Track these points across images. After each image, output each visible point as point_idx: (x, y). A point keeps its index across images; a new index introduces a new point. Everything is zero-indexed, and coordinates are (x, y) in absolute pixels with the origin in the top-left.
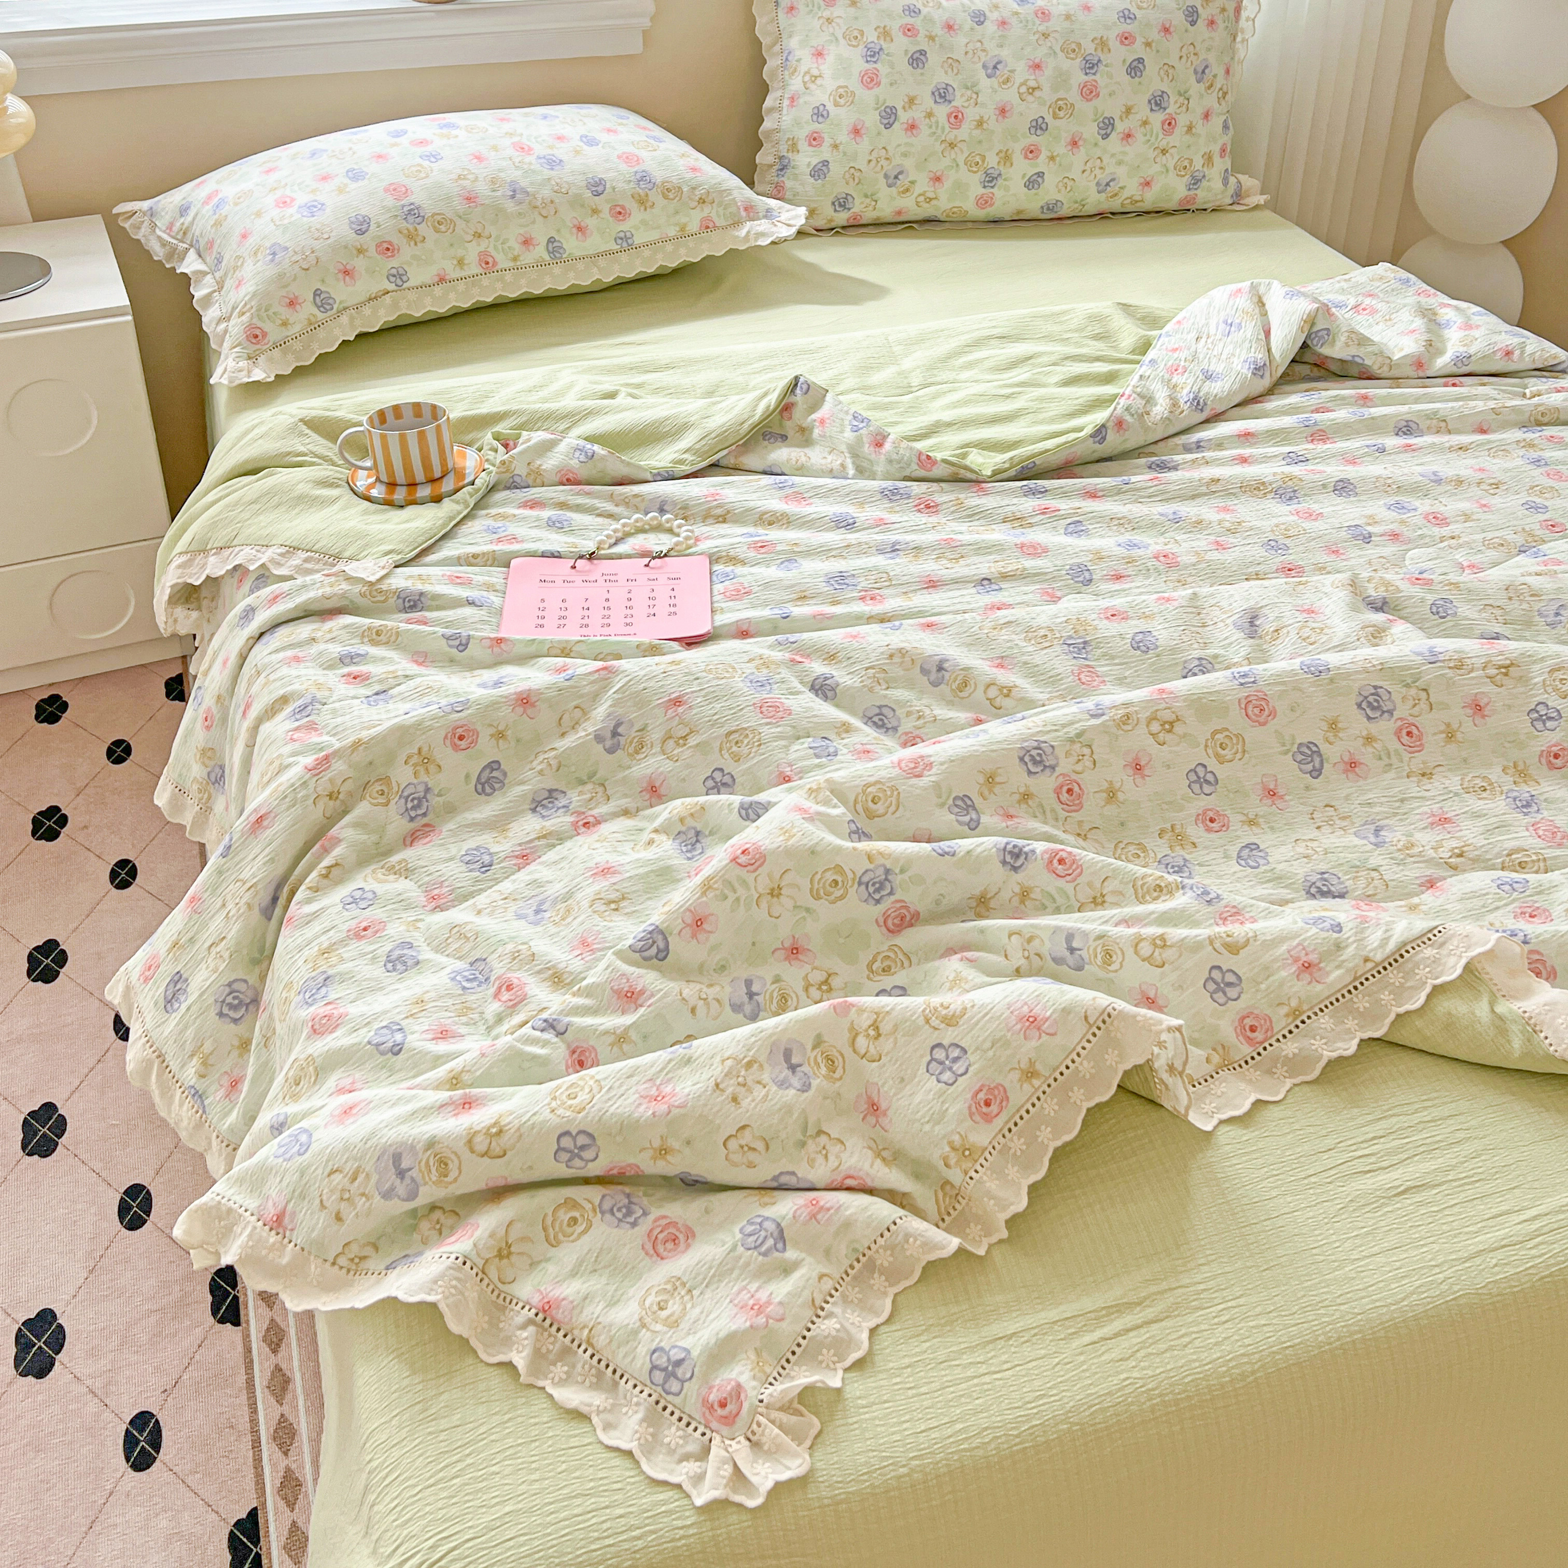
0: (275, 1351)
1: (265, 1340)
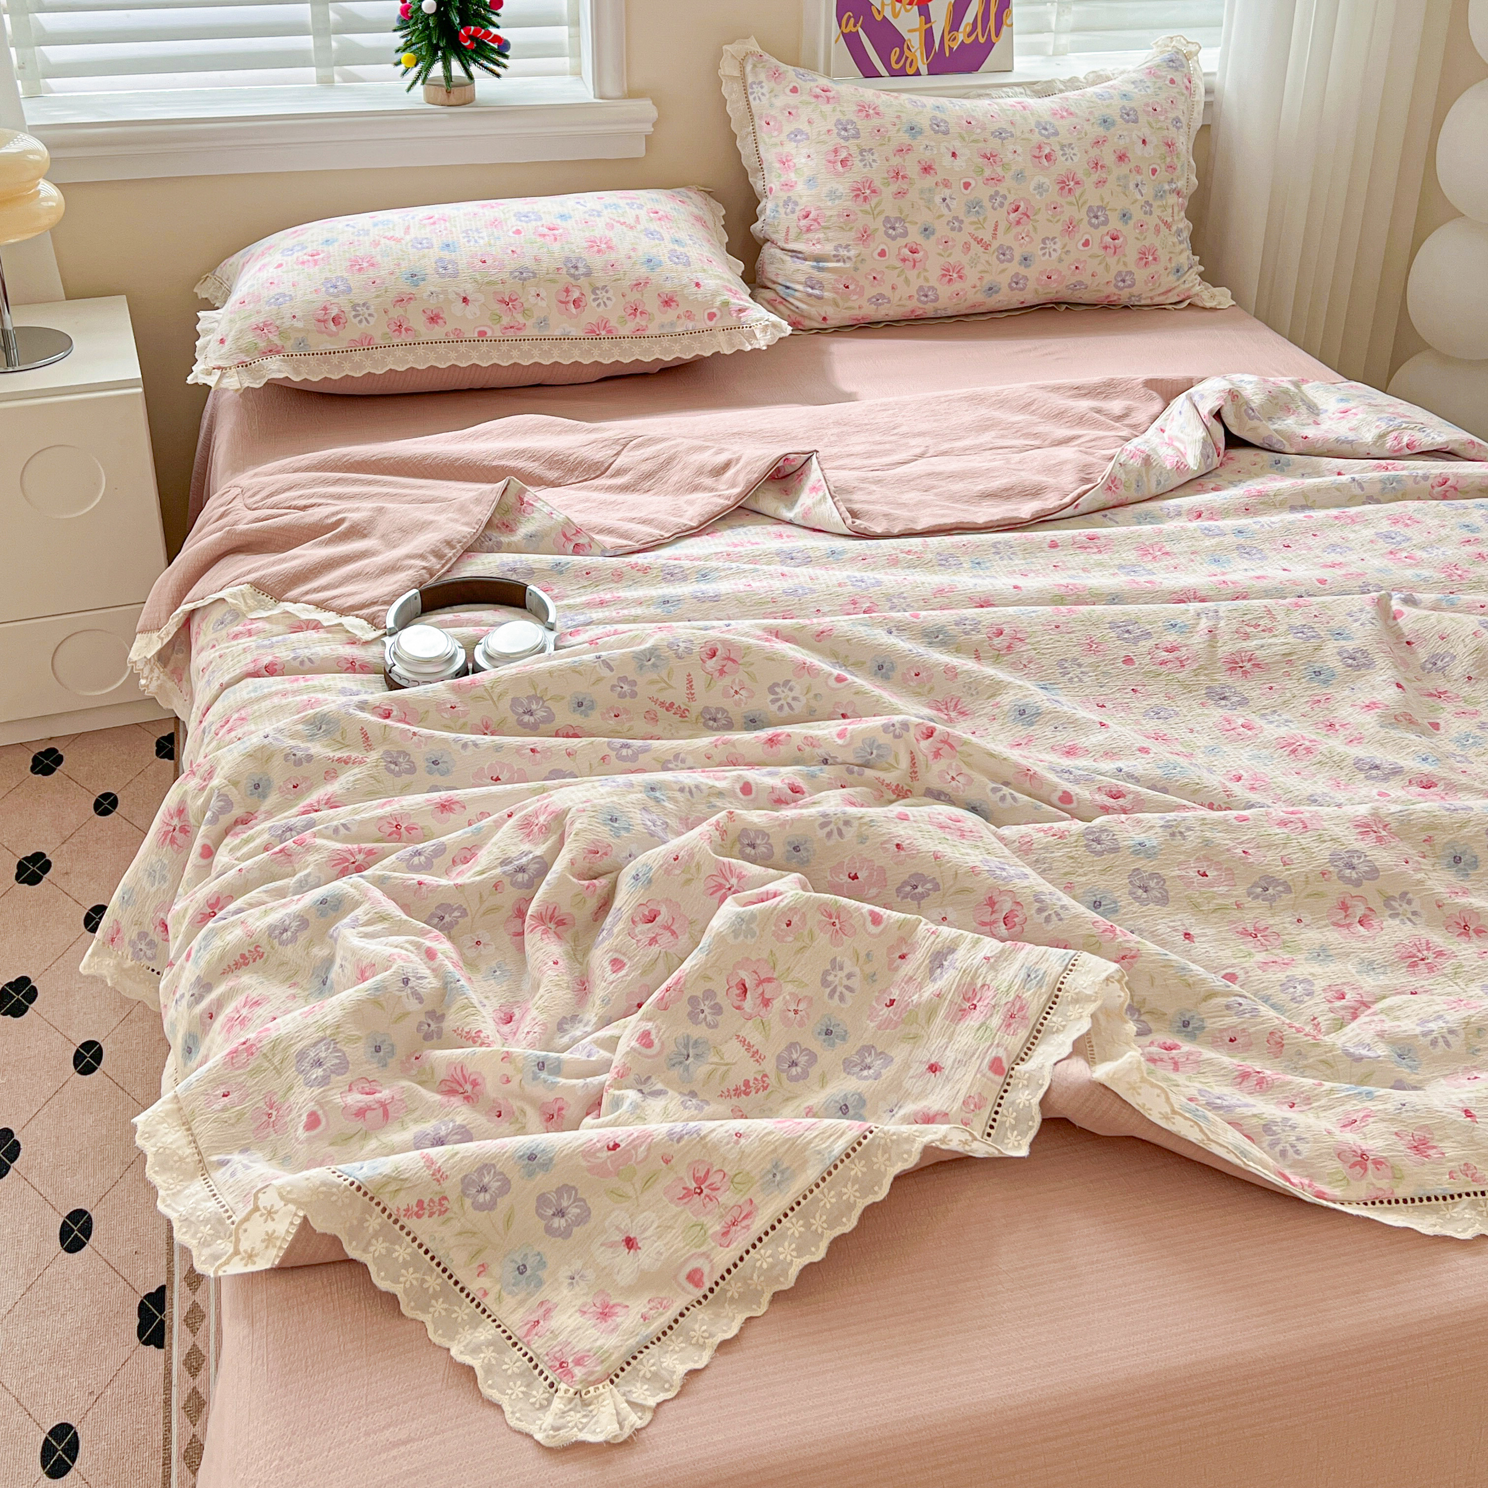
0: (194, 1376)
1: (185, 1364)
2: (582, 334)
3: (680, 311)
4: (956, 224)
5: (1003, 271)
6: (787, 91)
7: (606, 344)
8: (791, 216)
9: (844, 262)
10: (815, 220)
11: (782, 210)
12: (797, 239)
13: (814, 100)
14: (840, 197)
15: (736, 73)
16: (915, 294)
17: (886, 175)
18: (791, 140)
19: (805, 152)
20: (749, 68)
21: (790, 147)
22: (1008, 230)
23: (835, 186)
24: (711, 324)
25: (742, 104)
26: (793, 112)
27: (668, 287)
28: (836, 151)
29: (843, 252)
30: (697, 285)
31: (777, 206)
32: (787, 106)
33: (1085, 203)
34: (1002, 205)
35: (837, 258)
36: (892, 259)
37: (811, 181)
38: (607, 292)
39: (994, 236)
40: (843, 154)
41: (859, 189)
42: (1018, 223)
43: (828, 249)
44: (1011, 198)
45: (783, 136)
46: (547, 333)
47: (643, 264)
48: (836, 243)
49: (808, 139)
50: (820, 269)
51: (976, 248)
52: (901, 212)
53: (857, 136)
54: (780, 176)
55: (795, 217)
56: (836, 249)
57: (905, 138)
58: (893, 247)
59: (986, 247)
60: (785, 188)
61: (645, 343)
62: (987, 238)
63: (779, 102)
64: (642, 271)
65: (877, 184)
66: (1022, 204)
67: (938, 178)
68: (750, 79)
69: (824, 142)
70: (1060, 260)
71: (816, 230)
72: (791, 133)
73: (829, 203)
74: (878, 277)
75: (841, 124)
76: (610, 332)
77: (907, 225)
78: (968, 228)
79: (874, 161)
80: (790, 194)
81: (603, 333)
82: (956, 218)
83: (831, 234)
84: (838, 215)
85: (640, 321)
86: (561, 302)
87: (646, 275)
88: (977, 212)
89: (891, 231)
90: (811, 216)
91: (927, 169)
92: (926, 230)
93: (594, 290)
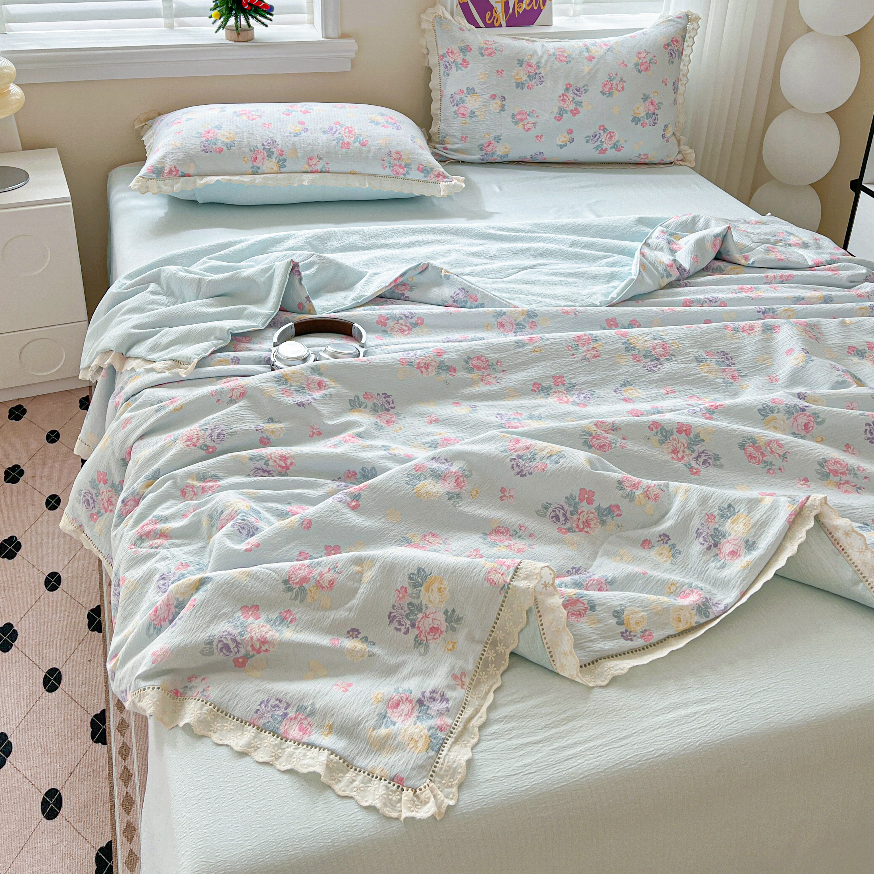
0: (124, 760)
1: (119, 753)
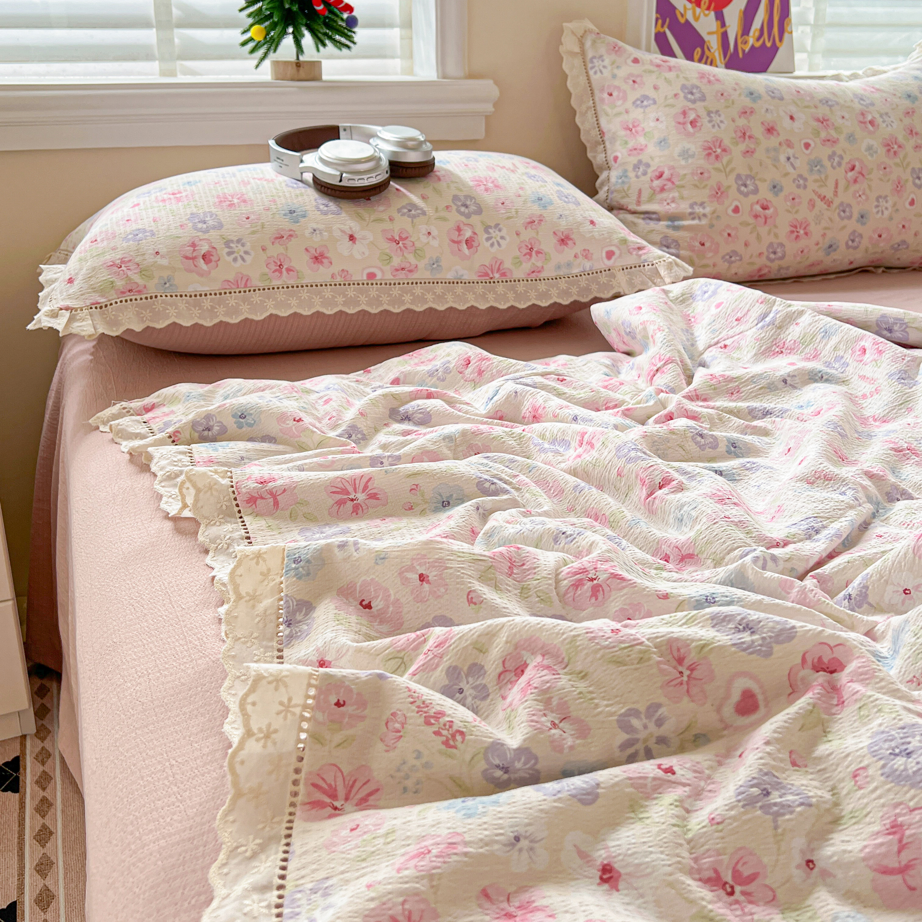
2: (475, 278)
3: (578, 249)
4: (801, 182)
5: (844, 227)
6: (629, 61)
7: (500, 288)
8: (643, 178)
9: (700, 219)
10: (669, 180)
11: (632, 174)
12: (650, 200)
13: (656, 69)
14: (693, 156)
15: (577, 49)
16: (765, 251)
17: (734, 135)
18: (637, 106)
19: (653, 115)
20: (588, 44)
21: (637, 114)
22: (846, 188)
23: (687, 146)
24: (610, 263)
25: (583, 80)
26: (638, 80)
27: (563, 225)
28: (684, 113)
29: (698, 210)
30: (592, 222)
31: (626, 171)
32: (631, 75)
33: (908, 164)
34: (839, 164)
35: (693, 216)
36: (745, 216)
37: (662, 142)
38: (500, 230)
39: (836, 193)
40: (692, 116)
41: (710, 148)
42: (855, 181)
43: (684, 207)
44: (846, 159)
45: (629, 104)
46: (439, 276)
47: (534, 202)
48: (691, 201)
49: (655, 103)
50: (677, 228)
51: (820, 204)
52: (751, 169)
53: (703, 98)
54: (626, 143)
55: (647, 178)
56: (692, 206)
57: (747, 102)
58: (745, 203)
59: (829, 203)
60: (635, 152)
61: (542, 287)
62: (829, 195)
63: (622, 73)
64: (535, 209)
65: (727, 142)
66: (857, 164)
67: (781, 138)
68: (590, 54)
69: (673, 106)
70: (891, 218)
71: (670, 190)
72: (637, 100)
73: (683, 163)
74: (733, 234)
75: (687, 88)
76: (504, 274)
77: (757, 182)
78: (812, 186)
79: (721, 122)
80: (640, 157)
81: (497, 275)
82: (800, 176)
83: (685, 193)
84: (693, 174)
85: (536, 261)
86: (454, 242)
87: (539, 213)
88: (819, 170)
89: (743, 188)
90: (665, 176)
91: (770, 130)
92: (774, 187)
93: (487, 229)
